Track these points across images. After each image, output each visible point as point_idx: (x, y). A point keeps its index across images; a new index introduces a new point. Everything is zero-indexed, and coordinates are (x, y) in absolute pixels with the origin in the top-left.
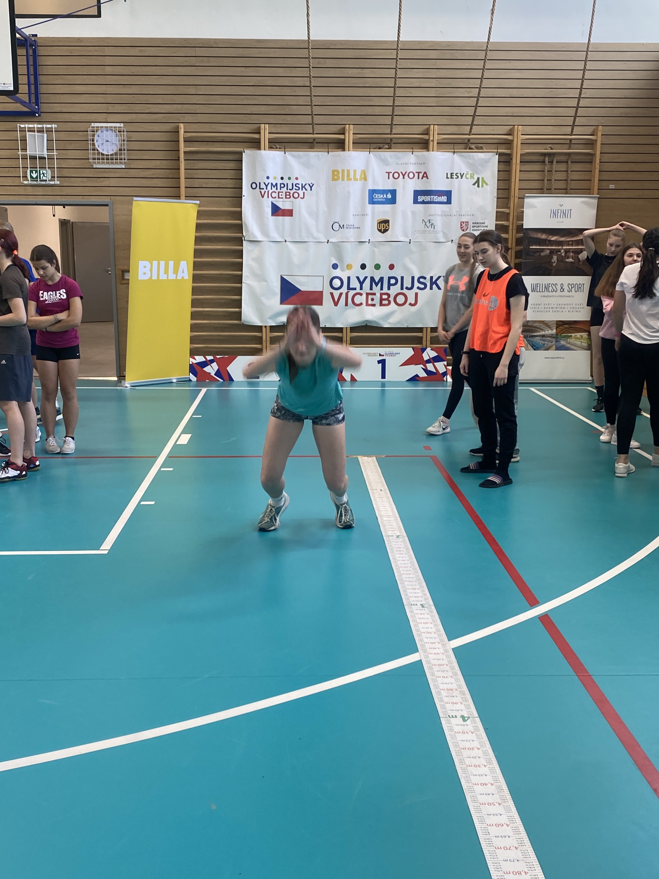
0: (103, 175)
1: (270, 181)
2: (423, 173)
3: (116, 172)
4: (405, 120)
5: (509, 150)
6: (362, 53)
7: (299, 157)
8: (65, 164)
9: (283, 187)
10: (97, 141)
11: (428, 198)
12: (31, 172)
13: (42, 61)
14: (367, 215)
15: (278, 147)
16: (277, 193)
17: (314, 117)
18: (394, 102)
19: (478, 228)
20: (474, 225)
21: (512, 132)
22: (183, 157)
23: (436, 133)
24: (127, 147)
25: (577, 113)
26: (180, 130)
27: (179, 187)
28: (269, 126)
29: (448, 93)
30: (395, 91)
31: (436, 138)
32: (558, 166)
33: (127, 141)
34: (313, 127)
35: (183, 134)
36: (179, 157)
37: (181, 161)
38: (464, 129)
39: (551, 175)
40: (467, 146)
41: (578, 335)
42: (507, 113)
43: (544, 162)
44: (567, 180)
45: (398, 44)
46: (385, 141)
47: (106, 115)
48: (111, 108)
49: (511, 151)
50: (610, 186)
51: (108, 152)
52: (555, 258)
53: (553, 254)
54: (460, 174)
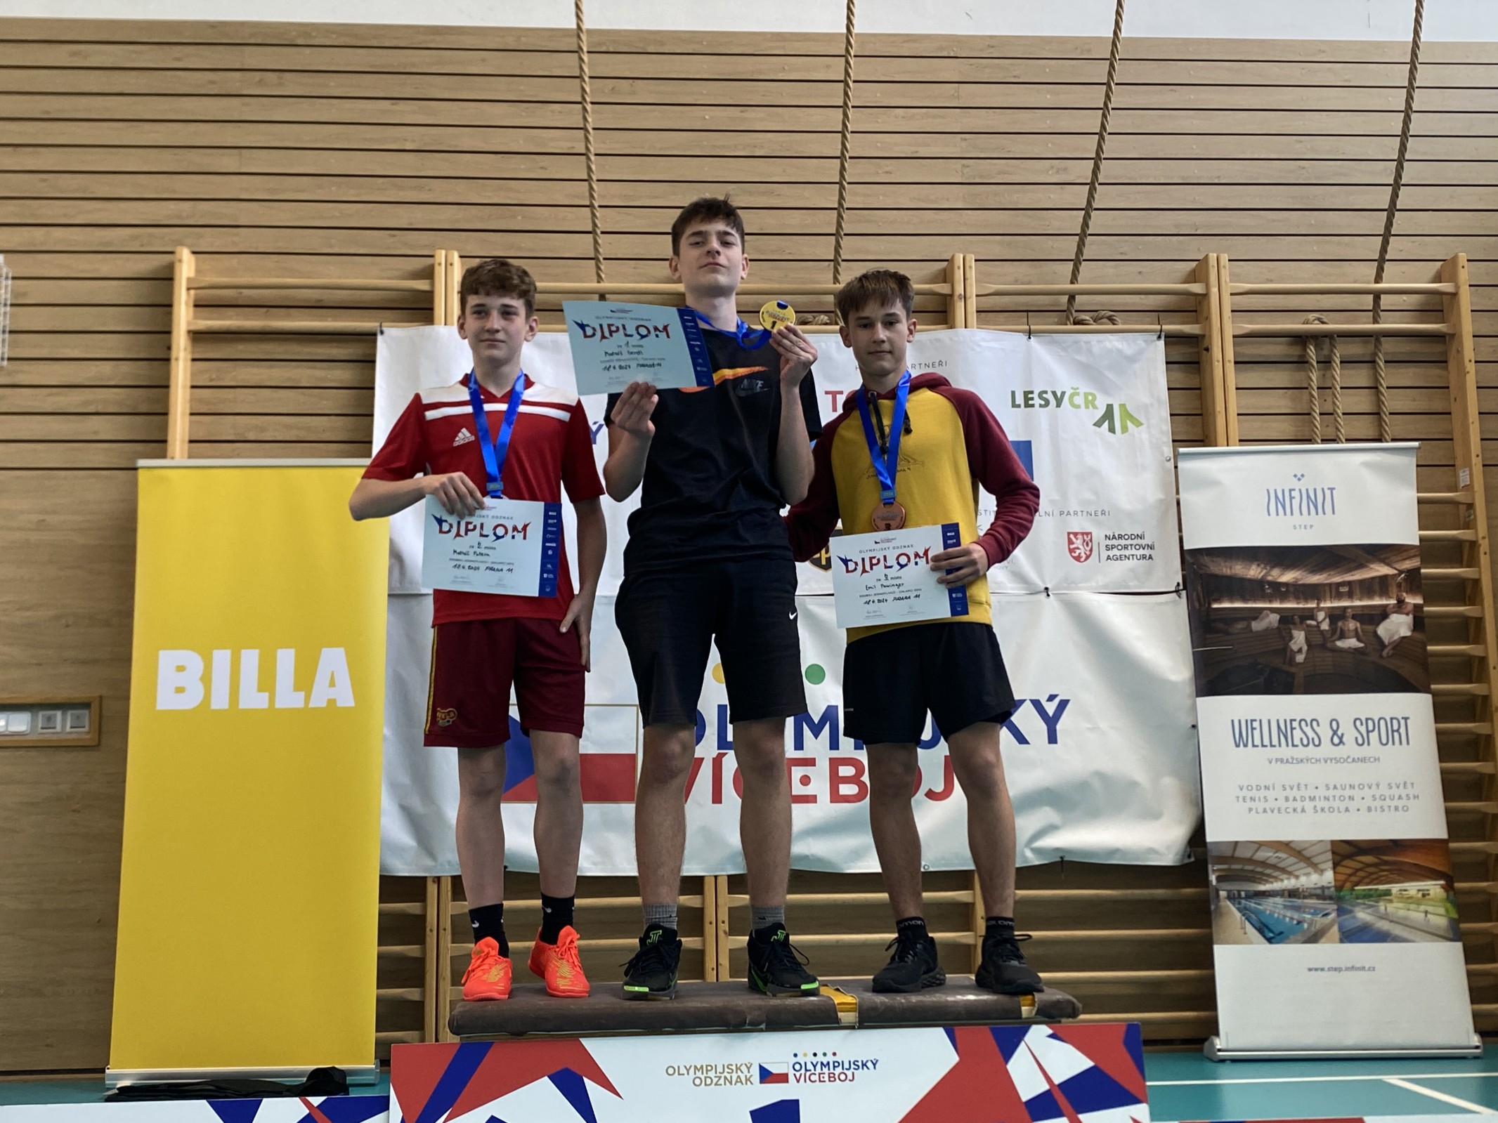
4: (876, 247)
5: (1196, 325)
6: (743, 67)
17: (602, 239)
18: (841, 197)
19: (1127, 553)
20: (1110, 543)
21: (1199, 272)
22: (185, 349)
23: (972, 274)
24: (11, 323)
25: (1392, 225)
26: (177, 265)
27: (165, 441)
28: (461, 257)
29: (999, 173)
30: (843, 168)
31: (973, 291)
32: (1346, 372)
33: (12, 305)
34: (598, 268)
35: (189, 279)
36: (169, 348)
37: (177, 359)
38: (1055, 273)
39: (1329, 399)
40: (1068, 318)
41: (1413, 887)
42: (1177, 226)
43: (1302, 362)
44: (1378, 414)
45: (849, 42)
46: (820, 303)
49: (1203, 328)
52: (1299, 639)
53: (1291, 626)
54: (1054, 393)
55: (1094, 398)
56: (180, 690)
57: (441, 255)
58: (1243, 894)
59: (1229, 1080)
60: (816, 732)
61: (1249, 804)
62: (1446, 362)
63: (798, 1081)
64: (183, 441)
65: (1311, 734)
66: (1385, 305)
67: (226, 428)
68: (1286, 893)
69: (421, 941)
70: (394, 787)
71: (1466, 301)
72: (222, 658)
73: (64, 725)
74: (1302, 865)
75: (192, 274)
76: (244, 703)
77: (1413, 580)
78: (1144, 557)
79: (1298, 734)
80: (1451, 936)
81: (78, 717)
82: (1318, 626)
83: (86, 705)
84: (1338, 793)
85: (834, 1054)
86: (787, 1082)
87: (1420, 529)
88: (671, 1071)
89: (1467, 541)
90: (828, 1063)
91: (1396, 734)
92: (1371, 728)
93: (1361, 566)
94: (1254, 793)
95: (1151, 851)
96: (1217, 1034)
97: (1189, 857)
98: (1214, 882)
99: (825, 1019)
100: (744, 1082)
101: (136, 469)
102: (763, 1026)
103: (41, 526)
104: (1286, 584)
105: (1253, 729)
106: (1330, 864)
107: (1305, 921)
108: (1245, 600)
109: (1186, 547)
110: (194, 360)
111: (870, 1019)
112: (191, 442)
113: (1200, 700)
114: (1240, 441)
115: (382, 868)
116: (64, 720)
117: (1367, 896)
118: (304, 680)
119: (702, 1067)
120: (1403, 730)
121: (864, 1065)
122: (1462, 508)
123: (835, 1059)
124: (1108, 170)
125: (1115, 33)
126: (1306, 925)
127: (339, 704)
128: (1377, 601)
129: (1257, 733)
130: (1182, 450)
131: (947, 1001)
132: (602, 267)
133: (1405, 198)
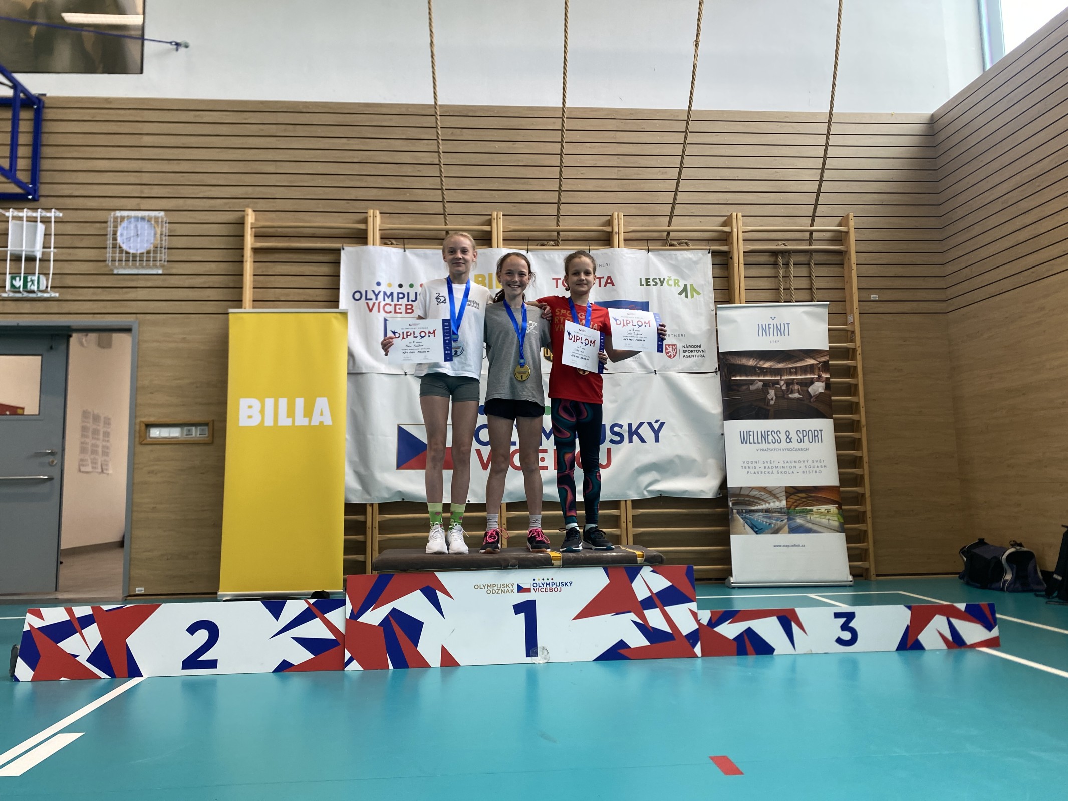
0: (128, 283)
1: (383, 288)
2: (606, 277)
3: (147, 280)
4: (577, 209)
5: (726, 247)
7: (426, 257)
8: (68, 268)
9: (402, 298)
10: (122, 235)
12: (13, 278)
13: (47, 127)
15: (395, 243)
16: (393, 306)
17: (447, 205)
18: (560, 185)
19: (691, 354)
20: (685, 349)
21: (728, 222)
22: (251, 257)
23: (622, 222)
24: (168, 244)
25: (818, 199)
26: (246, 217)
27: (241, 301)
28: (380, 213)
29: (635, 174)
30: (561, 171)
31: (622, 230)
32: (796, 269)
33: (169, 236)
34: (445, 219)
35: (252, 224)
36: (243, 256)
37: (247, 262)
38: (660, 222)
39: (788, 282)
40: (666, 243)
41: (823, 508)
42: (718, 200)
43: (776, 264)
44: (811, 289)
45: (564, 111)
46: (550, 236)
47: (140, 200)
48: (147, 191)
49: (730, 248)
50: (872, 296)
51: (137, 250)
52: (772, 393)
53: (769, 388)
54: (660, 279)
55: (679, 281)
56: (250, 417)
57: (371, 212)
58: (744, 511)
59: (737, 596)
60: (548, 438)
61: (748, 470)
62: (843, 264)
63: (535, 591)
64: (250, 301)
65: (777, 438)
66: (815, 238)
67: (270, 294)
68: (764, 511)
69: (364, 533)
70: (351, 462)
71: (852, 236)
72: (269, 402)
73: (196, 433)
74: (772, 498)
75: (253, 221)
76: (280, 424)
77: (825, 366)
78: (701, 356)
79: (770, 438)
80: (840, 530)
81: (203, 430)
82: (781, 388)
83: (207, 424)
84: (789, 465)
85: (552, 579)
86: (530, 592)
87: (829, 343)
88: (477, 587)
89: (850, 348)
90: (549, 583)
91: (816, 438)
92: (804, 435)
93: (802, 360)
94: (750, 465)
95: (702, 491)
96: (732, 575)
97: (720, 494)
98: (731, 506)
99: (546, 563)
100: (510, 592)
101: (228, 313)
102: (517, 567)
103: (184, 340)
104: (766, 368)
105: (750, 435)
106: (785, 498)
107: (772, 524)
108: (747, 376)
109: (720, 351)
110: (255, 262)
111: (567, 563)
112: (254, 301)
113: (725, 422)
114: (746, 301)
115: (345, 500)
116: (196, 431)
117: (802, 512)
118: (308, 412)
119: (491, 585)
120: (819, 436)
121: (566, 584)
122: (849, 333)
123: (552, 581)
124: (686, 173)
125: (689, 107)
126: (773, 526)
127: (325, 424)
128: (808, 376)
129: (752, 437)
130: (719, 306)
131: (603, 555)
132: (447, 218)
133: (825, 187)
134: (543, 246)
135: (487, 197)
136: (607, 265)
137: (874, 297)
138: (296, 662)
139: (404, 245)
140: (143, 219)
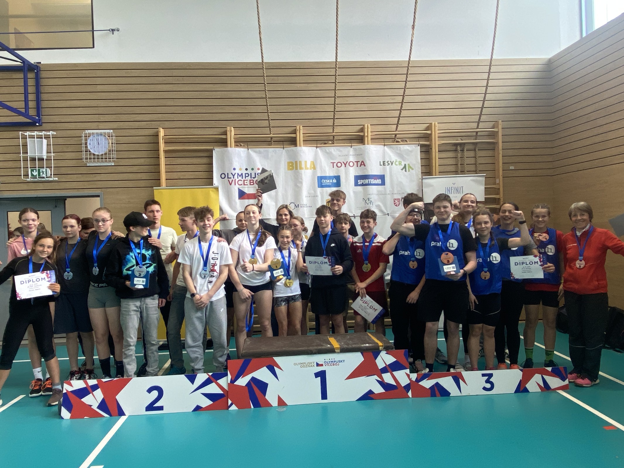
0: (95, 171)
1: (237, 171)
2: (361, 162)
3: (107, 169)
4: (344, 122)
5: (429, 142)
6: (307, 72)
7: (260, 153)
8: (61, 164)
9: (247, 176)
10: (90, 144)
11: (366, 181)
12: (32, 171)
13: (43, 82)
14: (317, 196)
15: (242, 145)
16: (243, 182)
17: (271, 121)
18: (335, 108)
21: (429, 128)
22: (163, 156)
23: (370, 129)
24: (116, 148)
25: (482, 112)
26: (159, 132)
27: (160, 182)
28: (234, 128)
31: (370, 134)
32: (468, 153)
33: (116, 144)
34: (270, 130)
35: (162, 136)
36: (159, 155)
37: (161, 159)
38: (391, 128)
39: (463, 160)
40: (395, 141)
42: (424, 114)
43: (456, 150)
44: (476, 164)
45: (336, 64)
46: (329, 138)
47: (98, 124)
48: (102, 118)
49: (430, 143)
50: (511, 167)
51: (99, 153)
54: (391, 161)
55: (401, 163)
57: (228, 128)
62: (494, 149)
63: (326, 366)
64: (164, 180)
66: (479, 135)
67: (175, 175)
71: (500, 134)
86: (323, 366)
87: (485, 196)
89: (497, 198)
99: (332, 351)
101: (153, 190)
102: (317, 353)
110: (166, 158)
111: (343, 350)
112: (167, 180)
114: (439, 174)
121: (341, 361)
122: (497, 189)
123: (334, 360)
124: (406, 99)
125: (409, 60)
130: (424, 177)
133: (486, 104)
134: (325, 144)
135: (293, 116)
136: (361, 154)
137: (512, 168)
138: (203, 406)
139: (248, 146)
140: (101, 134)
